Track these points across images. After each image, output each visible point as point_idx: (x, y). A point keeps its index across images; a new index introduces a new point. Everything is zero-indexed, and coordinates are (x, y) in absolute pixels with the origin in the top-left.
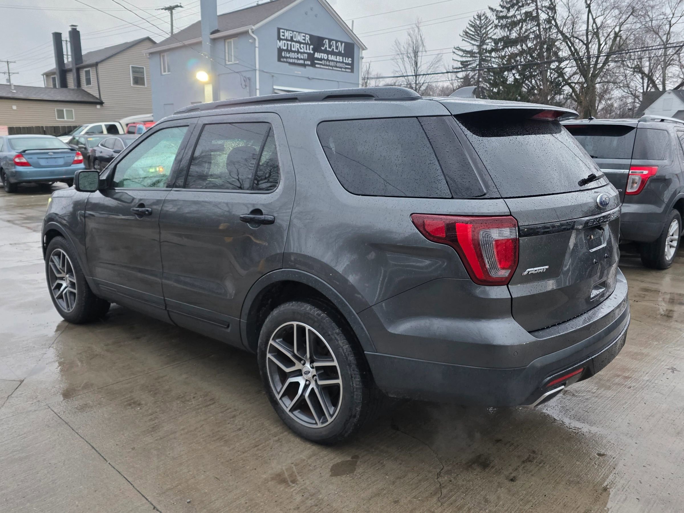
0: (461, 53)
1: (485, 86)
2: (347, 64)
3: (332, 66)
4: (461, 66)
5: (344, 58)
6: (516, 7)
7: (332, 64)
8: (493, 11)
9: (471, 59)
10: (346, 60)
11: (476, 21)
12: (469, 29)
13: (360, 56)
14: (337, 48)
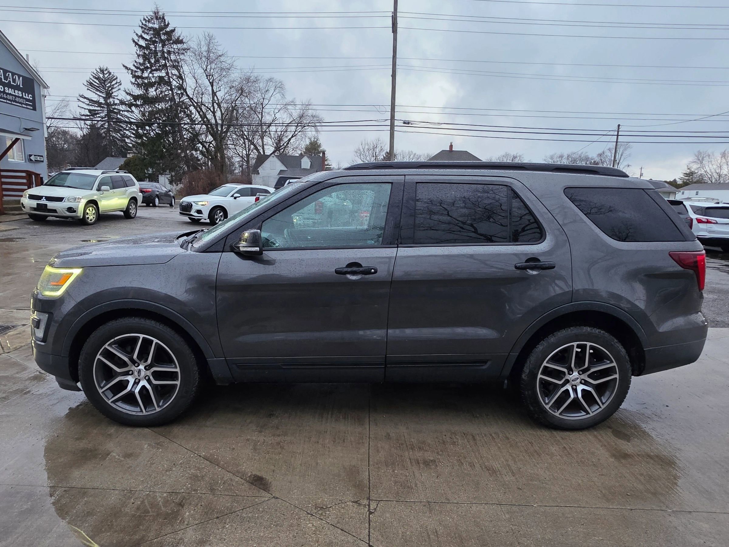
0: (87, 102)
1: (116, 136)
2: (27, 100)
3: (9, 100)
4: (89, 114)
5: (24, 93)
6: (149, 70)
7: (10, 97)
8: (128, 70)
9: (99, 108)
10: (25, 96)
11: (99, 74)
12: (93, 81)
13: (42, 93)
14: (14, 81)
